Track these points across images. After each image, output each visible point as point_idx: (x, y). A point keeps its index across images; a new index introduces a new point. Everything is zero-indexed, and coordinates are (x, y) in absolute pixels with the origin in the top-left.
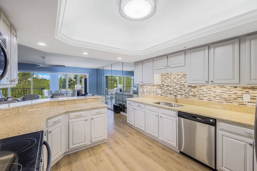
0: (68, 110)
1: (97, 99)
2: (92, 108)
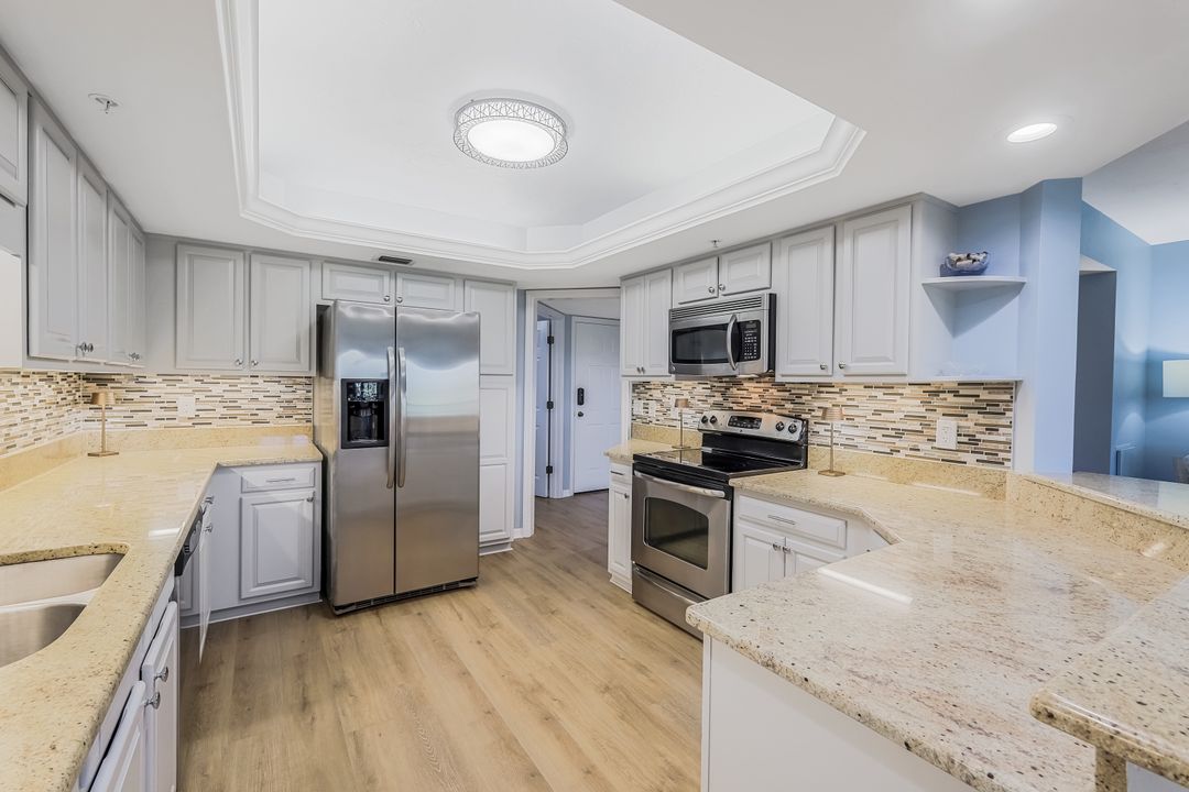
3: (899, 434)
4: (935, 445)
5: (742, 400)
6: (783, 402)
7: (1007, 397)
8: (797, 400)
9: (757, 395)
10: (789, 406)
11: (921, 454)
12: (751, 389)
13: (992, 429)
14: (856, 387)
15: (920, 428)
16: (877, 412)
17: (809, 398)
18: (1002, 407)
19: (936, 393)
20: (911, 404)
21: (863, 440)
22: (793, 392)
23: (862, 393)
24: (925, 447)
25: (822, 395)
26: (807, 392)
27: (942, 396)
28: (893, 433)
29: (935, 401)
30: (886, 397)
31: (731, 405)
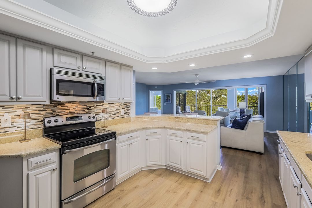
0: (166, 126)
1: (214, 121)
2: (187, 130)
3: (115, 114)
4: (121, 115)
5: (64, 111)
6: (84, 110)
7: (130, 104)
8: (89, 109)
9: (73, 108)
10: (86, 111)
11: (119, 117)
12: (69, 106)
13: (128, 110)
14: (106, 104)
15: (119, 112)
16: (111, 110)
17: (93, 107)
18: (129, 106)
19: (120, 104)
20: (117, 107)
21: (108, 117)
22: (88, 106)
23: (107, 105)
24: (119, 116)
25: (98, 106)
26: (93, 106)
27: (122, 105)
28: (114, 114)
29: (121, 106)
30: (112, 106)
31: (58, 113)
